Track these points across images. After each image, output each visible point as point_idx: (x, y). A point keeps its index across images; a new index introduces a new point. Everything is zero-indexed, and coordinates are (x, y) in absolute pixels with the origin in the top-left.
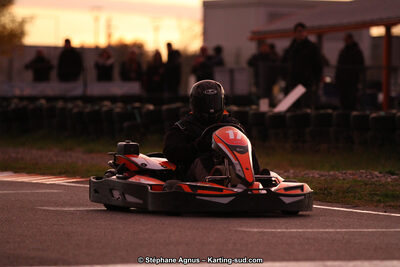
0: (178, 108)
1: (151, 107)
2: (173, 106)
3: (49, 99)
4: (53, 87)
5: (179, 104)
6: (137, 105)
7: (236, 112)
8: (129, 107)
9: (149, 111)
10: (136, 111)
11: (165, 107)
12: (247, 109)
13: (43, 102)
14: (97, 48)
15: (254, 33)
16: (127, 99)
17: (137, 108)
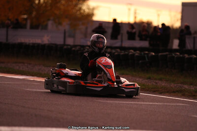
0: (167, 55)
1: (154, 54)
2: (165, 54)
5: (167, 53)
6: (147, 52)
7: (195, 58)
8: (142, 53)
9: (153, 56)
10: (146, 55)
11: (160, 54)
16: (141, 49)
17: (147, 54)
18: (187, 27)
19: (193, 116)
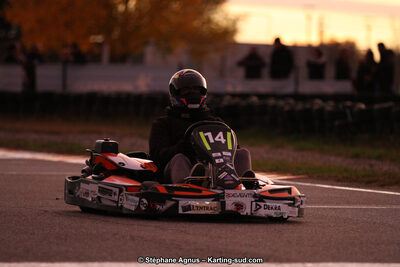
1: (363, 106)
2: (386, 105)
3: (261, 96)
6: (349, 103)
8: (341, 106)
9: (361, 111)
10: (348, 111)
11: (377, 106)
13: (255, 99)
16: (338, 98)
17: (349, 107)
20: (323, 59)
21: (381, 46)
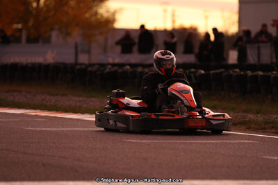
0: (221, 73)
1: (203, 72)
2: (219, 71)
3: (132, 66)
4: (135, 58)
5: (222, 70)
6: (193, 70)
7: (261, 75)
8: (188, 72)
9: (202, 75)
10: (192, 75)
11: (212, 72)
12: (270, 74)
13: (128, 67)
14: (165, 31)
15: (274, 21)
17: (193, 72)
18: (247, 33)
19: (264, 157)
20: (175, 39)
21: (215, 30)
